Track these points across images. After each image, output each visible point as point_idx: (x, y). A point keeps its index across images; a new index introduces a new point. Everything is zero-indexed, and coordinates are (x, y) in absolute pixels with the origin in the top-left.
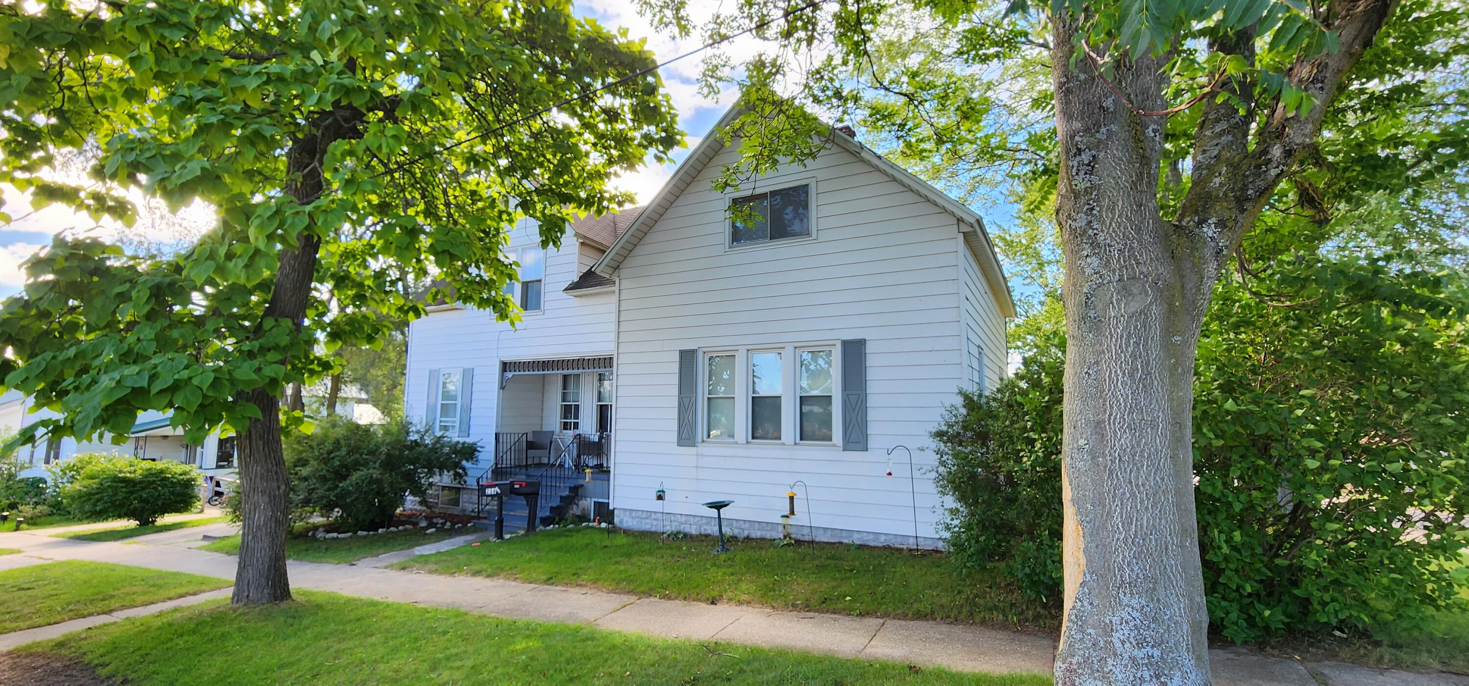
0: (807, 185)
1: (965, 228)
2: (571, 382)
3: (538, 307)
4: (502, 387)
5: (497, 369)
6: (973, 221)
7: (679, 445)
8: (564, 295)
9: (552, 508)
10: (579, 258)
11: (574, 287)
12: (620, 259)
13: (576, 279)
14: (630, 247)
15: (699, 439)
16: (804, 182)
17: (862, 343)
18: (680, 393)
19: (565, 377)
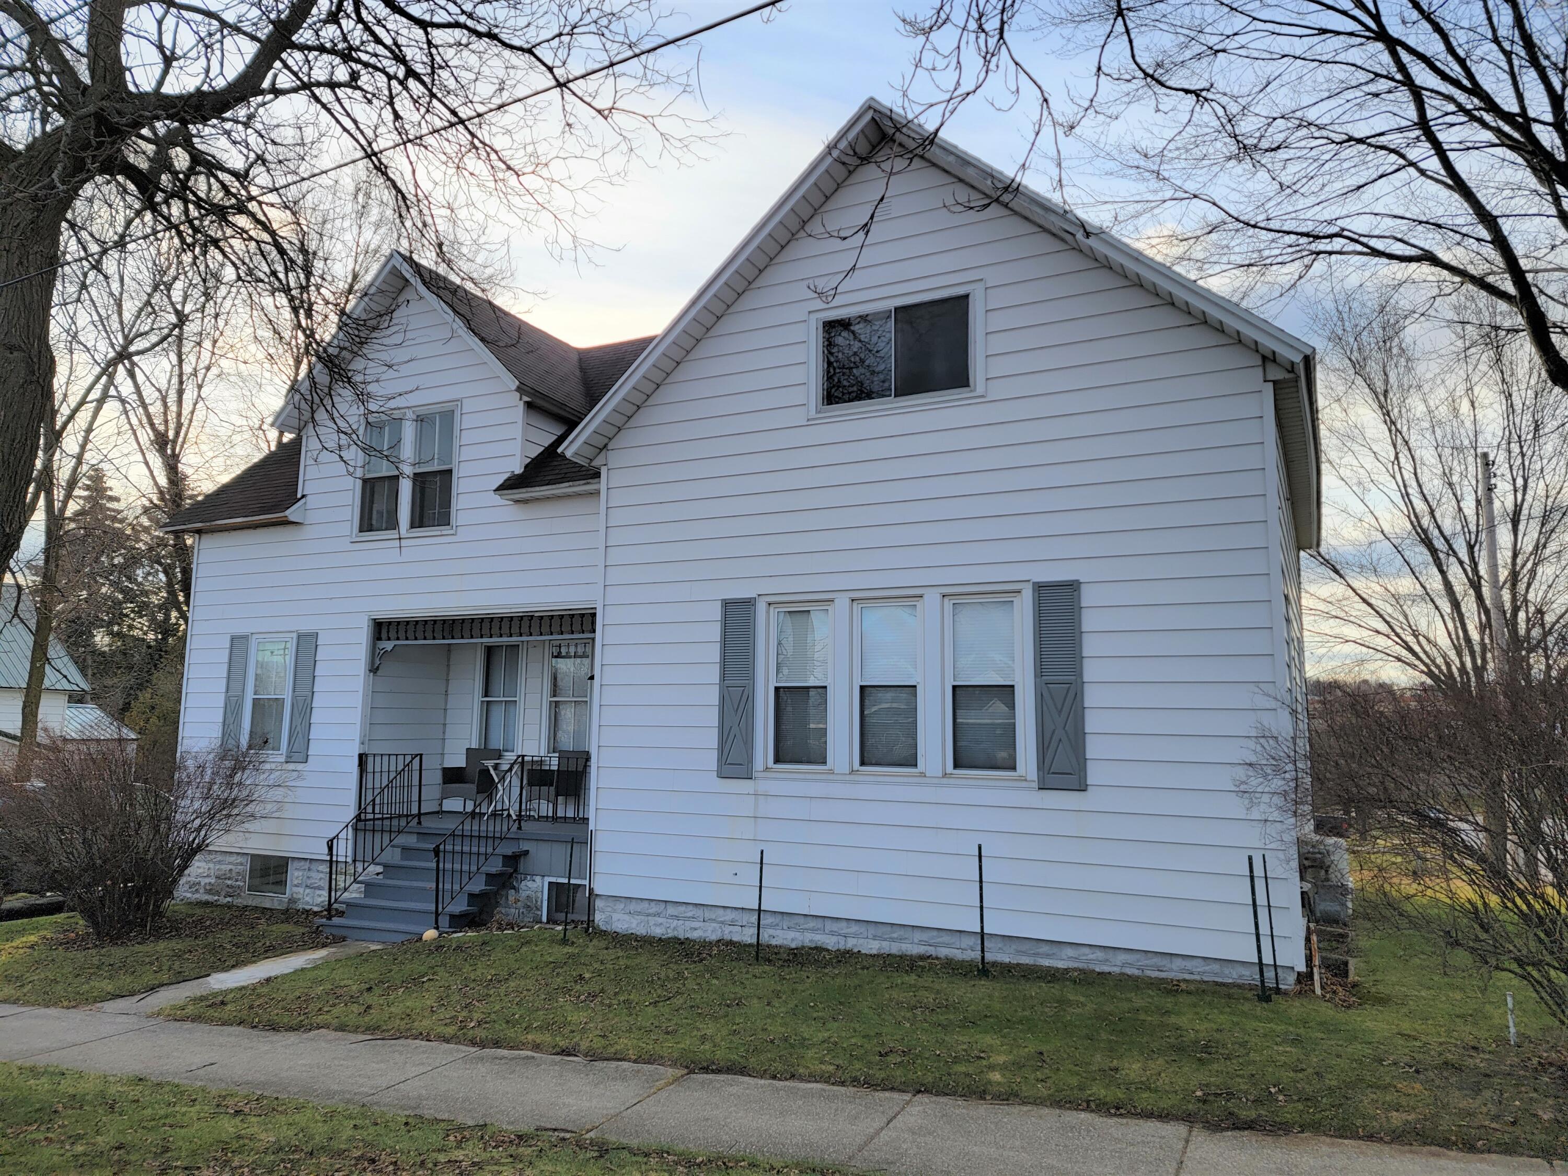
0: (966, 297)
1: (1277, 374)
2: (500, 659)
3: (444, 520)
4: (374, 669)
5: (362, 636)
6: (1297, 359)
7: (721, 776)
8: (497, 499)
9: (471, 895)
10: (524, 431)
11: (512, 484)
12: (610, 431)
13: (519, 470)
14: (630, 409)
15: (759, 764)
16: (961, 291)
17: (1073, 586)
18: (723, 677)
19: (490, 651)
